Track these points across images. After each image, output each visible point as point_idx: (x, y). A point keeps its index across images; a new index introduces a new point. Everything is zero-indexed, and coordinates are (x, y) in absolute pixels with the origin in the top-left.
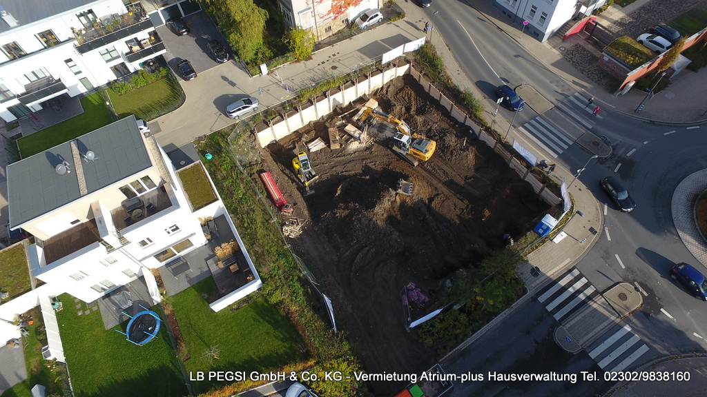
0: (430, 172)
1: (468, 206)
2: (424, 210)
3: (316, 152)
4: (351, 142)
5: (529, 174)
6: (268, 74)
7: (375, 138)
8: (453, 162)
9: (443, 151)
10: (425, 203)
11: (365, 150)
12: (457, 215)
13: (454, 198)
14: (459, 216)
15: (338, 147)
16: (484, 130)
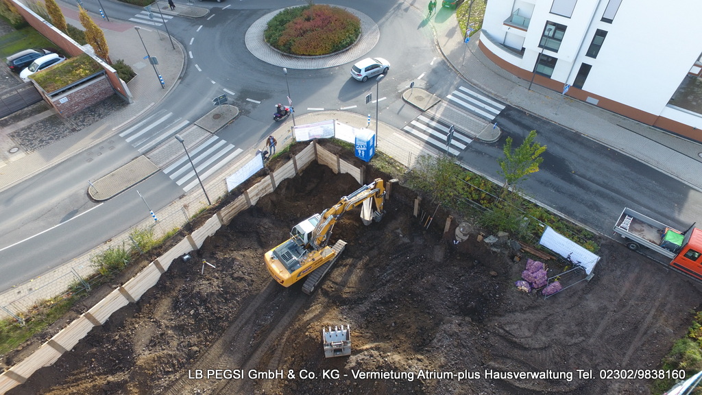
10: (350, 309)
16: (190, 233)
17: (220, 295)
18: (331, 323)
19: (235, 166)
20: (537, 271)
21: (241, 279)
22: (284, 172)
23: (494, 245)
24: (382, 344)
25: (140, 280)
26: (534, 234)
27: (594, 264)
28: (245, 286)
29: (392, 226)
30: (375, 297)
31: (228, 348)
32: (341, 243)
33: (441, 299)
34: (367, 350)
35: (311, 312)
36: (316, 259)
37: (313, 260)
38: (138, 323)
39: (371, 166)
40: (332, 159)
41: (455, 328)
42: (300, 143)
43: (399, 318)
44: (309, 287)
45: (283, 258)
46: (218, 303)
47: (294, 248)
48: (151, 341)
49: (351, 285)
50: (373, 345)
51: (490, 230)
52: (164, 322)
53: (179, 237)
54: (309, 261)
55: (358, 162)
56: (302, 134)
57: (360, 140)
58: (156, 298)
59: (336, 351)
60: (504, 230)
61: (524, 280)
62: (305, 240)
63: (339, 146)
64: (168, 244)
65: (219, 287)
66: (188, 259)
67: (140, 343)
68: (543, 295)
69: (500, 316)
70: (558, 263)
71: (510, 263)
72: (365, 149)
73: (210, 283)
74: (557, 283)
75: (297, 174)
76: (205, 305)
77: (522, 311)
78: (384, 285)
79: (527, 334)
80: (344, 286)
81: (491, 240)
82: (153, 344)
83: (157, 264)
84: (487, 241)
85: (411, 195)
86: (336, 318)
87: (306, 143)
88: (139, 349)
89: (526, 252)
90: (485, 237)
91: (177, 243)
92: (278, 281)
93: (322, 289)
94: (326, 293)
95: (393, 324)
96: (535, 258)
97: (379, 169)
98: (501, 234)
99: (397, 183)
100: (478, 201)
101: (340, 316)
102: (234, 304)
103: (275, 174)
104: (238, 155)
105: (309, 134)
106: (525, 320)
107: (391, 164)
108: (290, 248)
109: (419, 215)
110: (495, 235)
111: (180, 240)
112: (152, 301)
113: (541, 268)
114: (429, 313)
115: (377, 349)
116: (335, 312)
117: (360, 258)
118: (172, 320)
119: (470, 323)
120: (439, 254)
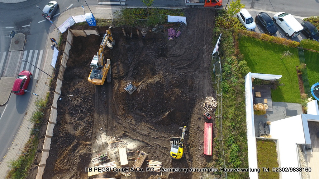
4: (132, 150)
11: (128, 136)
16: (55, 91)
17: (84, 101)
18: (124, 85)
19: (46, 57)
20: (172, 31)
21: (86, 93)
22: (67, 48)
23: (156, 31)
24: (143, 80)
25: (52, 116)
26: (165, 20)
27: (185, 20)
28: (89, 94)
29: (120, 44)
30: (131, 69)
31: (100, 113)
32: (109, 60)
33: (151, 57)
34: (140, 84)
35: (116, 86)
36: (106, 70)
37: (105, 71)
38: (64, 127)
39: (98, 26)
40: (81, 32)
41: (160, 63)
42: (64, 33)
43: (143, 70)
44: (109, 80)
45: (95, 77)
46: (85, 104)
47: (96, 72)
48: (74, 128)
49: (121, 71)
50: (141, 82)
51: (152, 26)
52: (72, 121)
53: (52, 95)
54: (104, 72)
55: (93, 28)
56: (63, 29)
57: (88, 19)
58: (62, 117)
59: (132, 91)
60: (156, 24)
61: (170, 36)
62: (97, 67)
63: (80, 25)
64: (51, 99)
65: (81, 99)
66: (61, 99)
67: (71, 131)
68: (177, 38)
69: (169, 51)
70: (176, 25)
71: (163, 34)
72: (92, 21)
73: (77, 100)
74: (179, 32)
75: (72, 46)
76: (82, 107)
77: (174, 46)
78: (131, 64)
79: (179, 51)
80: (119, 73)
81: (154, 29)
82: (75, 128)
83: (53, 107)
84: (153, 31)
85: (120, 29)
86: (125, 83)
87: (66, 32)
88: (73, 133)
89: (166, 27)
90: (152, 30)
91: (53, 97)
92: (99, 85)
93: (114, 78)
94: (116, 78)
95: (143, 73)
96: (169, 27)
97: (102, 26)
98: (156, 26)
99: (112, 28)
100: (142, 18)
101: (126, 82)
102: (90, 101)
103: (65, 51)
104: (43, 53)
105: (65, 27)
106: (176, 48)
107: (105, 21)
108: (94, 73)
109: (126, 34)
110: (154, 27)
111: (54, 95)
112: (62, 119)
113: (173, 30)
114: (150, 63)
115: (143, 82)
116: (123, 82)
117: (118, 61)
118: (75, 119)
119: (163, 58)
120: (141, 44)
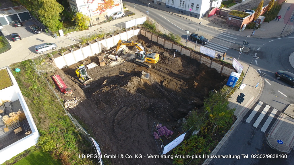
0: (158, 70)
1: (184, 83)
2: (159, 87)
3: (92, 69)
4: (112, 62)
5: (213, 62)
6: (64, 36)
7: (126, 59)
8: (170, 64)
9: (164, 60)
10: (159, 84)
11: (120, 65)
12: (179, 88)
13: (174, 80)
14: (180, 88)
15: (105, 65)
16: (183, 48)
25: (168, 44)
66: (176, 51)
68: (153, 132)
83: (172, 45)
91: (179, 46)
105: (236, 66)
